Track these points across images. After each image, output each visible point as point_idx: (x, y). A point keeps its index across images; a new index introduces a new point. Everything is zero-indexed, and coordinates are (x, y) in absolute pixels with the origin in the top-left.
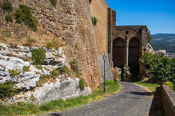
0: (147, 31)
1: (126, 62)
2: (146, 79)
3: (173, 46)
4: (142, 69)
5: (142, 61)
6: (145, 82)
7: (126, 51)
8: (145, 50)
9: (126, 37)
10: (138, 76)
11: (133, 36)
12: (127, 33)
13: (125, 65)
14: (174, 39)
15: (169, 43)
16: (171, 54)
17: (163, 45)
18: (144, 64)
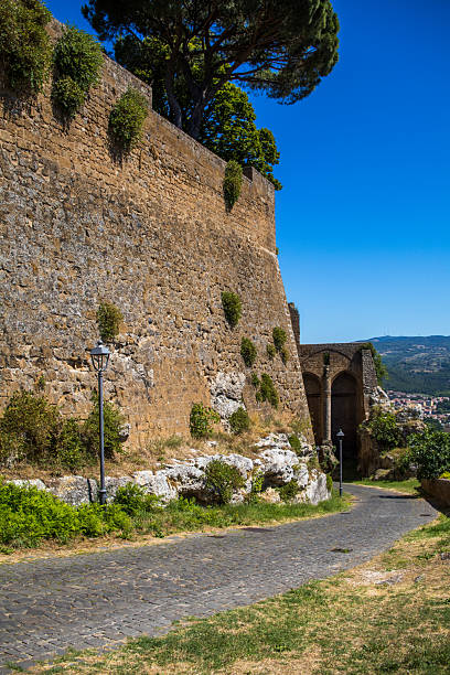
0: (373, 355)
1: (326, 434)
2: (383, 472)
3: (422, 373)
4: (367, 449)
5: (369, 430)
6: (381, 479)
7: (325, 405)
8: (371, 402)
9: (325, 371)
10: (359, 467)
11: (342, 369)
12: (327, 362)
13: (324, 442)
14: (425, 351)
15: (411, 365)
16: (419, 398)
17: (394, 370)
18: (372, 437)
